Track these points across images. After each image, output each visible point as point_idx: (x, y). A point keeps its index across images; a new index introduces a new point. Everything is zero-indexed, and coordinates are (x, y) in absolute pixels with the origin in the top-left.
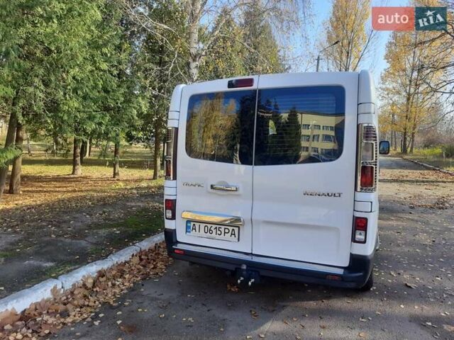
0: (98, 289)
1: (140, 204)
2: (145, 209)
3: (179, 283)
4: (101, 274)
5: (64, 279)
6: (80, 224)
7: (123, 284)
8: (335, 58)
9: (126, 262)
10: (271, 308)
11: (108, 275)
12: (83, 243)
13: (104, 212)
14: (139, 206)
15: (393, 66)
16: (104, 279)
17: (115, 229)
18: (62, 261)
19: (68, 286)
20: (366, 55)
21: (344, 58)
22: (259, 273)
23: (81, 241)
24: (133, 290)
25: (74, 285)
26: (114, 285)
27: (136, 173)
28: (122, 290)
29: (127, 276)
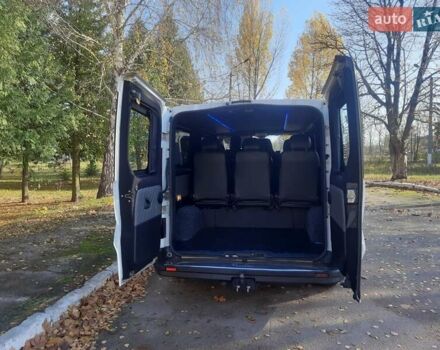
0: (86, 317)
1: (84, 228)
2: (94, 233)
3: (167, 301)
4: (84, 302)
5: (51, 312)
6: (30, 254)
7: (111, 309)
8: (244, 75)
9: (102, 288)
10: (263, 311)
11: (91, 302)
12: (47, 274)
13: (52, 240)
14: (85, 230)
15: (295, 84)
16: (88, 307)
17: (75, 256)
18: (36, 294)
19: (56, 318)
20: (271, 73)
21: (252, 75)
22: (254, 279)
23: (45, 272)
24: (123, 314)
25: (61, 317)
26: (101, 312)
27: (49, 196)
28: (112, 315)
29: (110, 301)
